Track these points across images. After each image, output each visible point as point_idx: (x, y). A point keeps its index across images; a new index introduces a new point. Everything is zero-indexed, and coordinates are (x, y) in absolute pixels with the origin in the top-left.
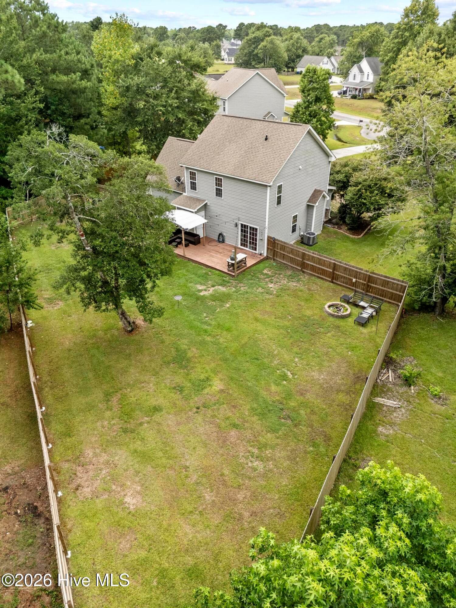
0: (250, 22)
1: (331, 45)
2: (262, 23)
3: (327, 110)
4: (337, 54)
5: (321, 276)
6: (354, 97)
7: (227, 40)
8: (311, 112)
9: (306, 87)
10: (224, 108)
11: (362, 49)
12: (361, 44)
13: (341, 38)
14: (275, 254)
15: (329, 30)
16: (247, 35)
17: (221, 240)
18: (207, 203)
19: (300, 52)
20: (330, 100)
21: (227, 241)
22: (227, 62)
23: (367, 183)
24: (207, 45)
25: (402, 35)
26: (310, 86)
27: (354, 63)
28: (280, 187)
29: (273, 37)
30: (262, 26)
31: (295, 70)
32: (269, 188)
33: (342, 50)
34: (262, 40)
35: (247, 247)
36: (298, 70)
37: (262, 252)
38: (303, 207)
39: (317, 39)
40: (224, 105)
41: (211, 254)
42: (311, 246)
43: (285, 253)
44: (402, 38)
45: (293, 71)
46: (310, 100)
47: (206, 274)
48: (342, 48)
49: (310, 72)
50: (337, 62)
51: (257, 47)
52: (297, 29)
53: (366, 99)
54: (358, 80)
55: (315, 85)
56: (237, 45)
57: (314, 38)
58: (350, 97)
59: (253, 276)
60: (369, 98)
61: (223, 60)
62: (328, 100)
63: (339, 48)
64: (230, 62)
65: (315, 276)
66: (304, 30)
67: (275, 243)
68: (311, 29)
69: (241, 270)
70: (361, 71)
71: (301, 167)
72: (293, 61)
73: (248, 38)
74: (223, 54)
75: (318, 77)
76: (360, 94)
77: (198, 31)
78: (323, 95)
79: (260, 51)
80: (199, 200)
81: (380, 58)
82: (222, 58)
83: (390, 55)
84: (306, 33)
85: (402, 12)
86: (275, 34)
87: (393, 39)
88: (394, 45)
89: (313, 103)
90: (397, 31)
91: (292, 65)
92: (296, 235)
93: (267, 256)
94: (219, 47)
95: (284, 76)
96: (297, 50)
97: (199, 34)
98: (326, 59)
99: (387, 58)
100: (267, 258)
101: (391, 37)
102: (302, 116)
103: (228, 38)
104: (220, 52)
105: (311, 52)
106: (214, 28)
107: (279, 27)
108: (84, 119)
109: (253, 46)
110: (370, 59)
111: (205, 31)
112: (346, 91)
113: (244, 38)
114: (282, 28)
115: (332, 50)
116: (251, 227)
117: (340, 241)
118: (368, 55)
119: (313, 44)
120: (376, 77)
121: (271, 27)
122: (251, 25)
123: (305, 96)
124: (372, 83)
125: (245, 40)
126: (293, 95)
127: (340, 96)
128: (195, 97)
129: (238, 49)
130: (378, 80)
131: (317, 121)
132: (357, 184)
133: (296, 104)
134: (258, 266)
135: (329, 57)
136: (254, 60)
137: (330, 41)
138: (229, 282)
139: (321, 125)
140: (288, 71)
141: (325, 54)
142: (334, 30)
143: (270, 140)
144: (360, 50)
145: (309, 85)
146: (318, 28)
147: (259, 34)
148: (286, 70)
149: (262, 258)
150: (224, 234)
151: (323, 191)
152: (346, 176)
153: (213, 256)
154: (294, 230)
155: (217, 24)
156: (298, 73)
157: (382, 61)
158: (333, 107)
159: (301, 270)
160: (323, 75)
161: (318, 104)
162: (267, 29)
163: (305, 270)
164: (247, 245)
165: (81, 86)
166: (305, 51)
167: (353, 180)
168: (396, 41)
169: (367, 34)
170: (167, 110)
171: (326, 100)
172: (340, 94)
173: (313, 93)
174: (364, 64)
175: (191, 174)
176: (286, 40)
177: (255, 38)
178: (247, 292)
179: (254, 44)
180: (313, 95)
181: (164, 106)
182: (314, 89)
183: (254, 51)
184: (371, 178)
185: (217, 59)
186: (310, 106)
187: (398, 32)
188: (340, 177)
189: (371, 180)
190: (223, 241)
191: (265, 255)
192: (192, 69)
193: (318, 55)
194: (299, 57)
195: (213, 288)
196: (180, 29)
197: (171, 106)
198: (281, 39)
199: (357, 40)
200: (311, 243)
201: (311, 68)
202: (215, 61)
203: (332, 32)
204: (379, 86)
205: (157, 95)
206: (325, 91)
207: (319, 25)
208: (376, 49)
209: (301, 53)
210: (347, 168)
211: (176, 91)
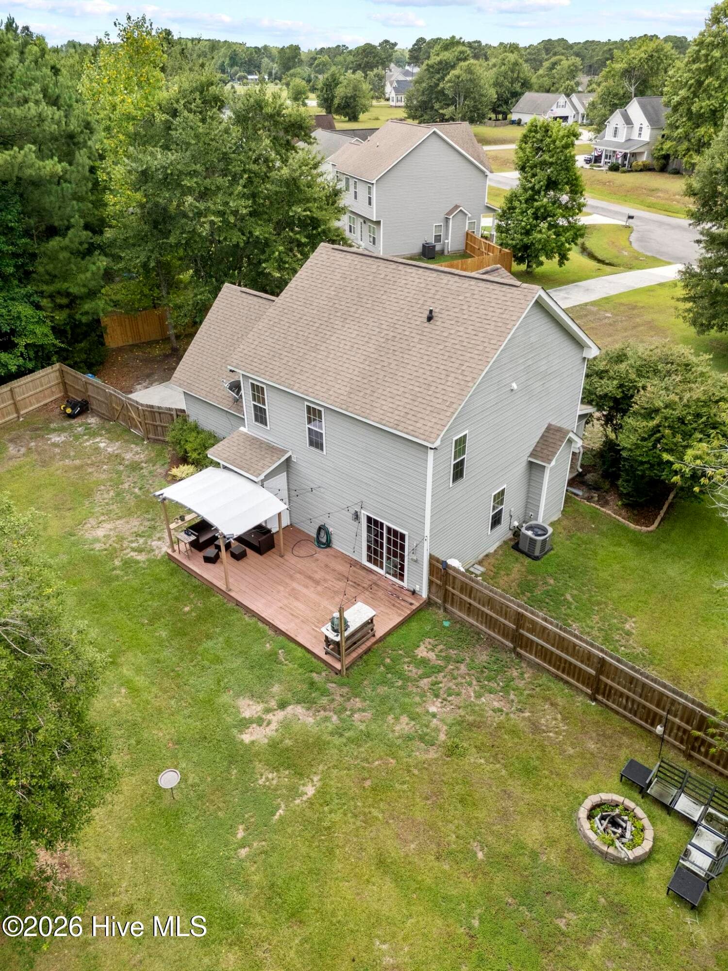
0: (435, 37)
1: (572, 73)
2: (453, 37)
3: (570, 206)
4: (580, 89)
5: (565, 676)
6: (614, 168)
7: (400, 66)
8: (538, 209)
9: (528, 160)
10: (370, 198)
11: (630, 81)
12: (627, 73)
13: (587, 62)
14: (447, 597)
15: (566, 49)
16: (428, 58)
17: (324, 540)
18: (290, 457)
19: (517, 87)
20: (576, 185)
21: (336, 544)
22: (393, 104)
23: (677, 413)
24: (360, 74)
25: (707, 56)
26: (537, 159)
27: (614, 107)
28: (461, 444)
29: (472, 61)
30: (452, 43)
31: (509, 116)
32: (431, 453)
33: (590, 83)
34: (453, 67)
35: (382, 568)
36: (514, 117)
37: (417, 588)
38: (521, 467)
39: (546, 64)
40: (370, 193)
41: (295, 585)
42: (536, 558)
43: (472, 602)
44: (707, 61)
45: (505, 119)
46: (537, 187)
47: (272, 656)
48: (589, 78)
49: (536, 132)
50: (583, 104)
51: (443, 78)
52: (514, 48)
53: (636, 171)
54: (621, 138)
55: (546, 157)
56: (412, 74)
57: (541, 62)
58: (606, 168)
59: (389, 669)
60: (641, 170)
61: (388, 100)
62: (573, 185)
63: (584, 79)
64: (399, 104)
65: (548, 671)
66: (525, 48)
67: (447, 573)
68: (536, 47)
69: (360, 651)
70: (628, 121)
71: (514, 386)
72: (506, 103)
73: (430, 62)
74: (389, 90)
75: (554, 142)
76: (626, 162)
77: (350, 52)
78: (562, 176)
79: (449, 84)
80: (273, 450)
81: (664, 99)
82: (387, 96)
83: (683, 93)
84: (529, 54)
85: (708, 14)
86: (476, 57)
87: (688, 63)
88: (690, 75)
89: (543, 193)
90: (697, 48)
91: (504, 108)
92: (503, 532)
93: (429, 598)
94: (381, 78)
95: (489, 128)
96: (512, 83)
97: (351, 58)
98: (562, 99)
99: (676, 99)
100: (429, 603)
101: (686, 60)
102: (520, 218)
103: (400, 63)
104: (384, 86)
105: (536, 87)
106: (374, 47)
107: (484, 44)
108: (58, 238)
109: (438, 76)
110: (644, 99)
111: (360, 51)
112: (600, 156)
113: (422, 63)
114: (488, 46)
115: (572, 83)
116: (389, 529)
117: (606, 542)
118: (640, 93)
119: (541, 72)
120: (656, 132)
121: (470, 45)
122: (436, 41)
123: (525, 178)
124: (648, 143)
125: (424, 67)
126: (502, 164)
127: (587, 166)
128: (291, 194)
129: (411, 82)
130: (660, 138)
131: (549, 229)
132: (651, 413)
133: (509, 193)
134: (403, 631)
135: (568, 95)
136: (438, 100)
137: (569, 67)
138: (325, 693)
139: (558, 234)
140: (497, 120)
141: (561, 89)
142: (575, 49)
143: (438, 322)
144: (626, 84)
145: (534, 156)
146: (549, 46)
147: (446, 56)
148: (493, 116)
149: (417, 604)
150: (331, 529)
151: (568, 432)
152: (621, 386)
153: (294, 594)
154: (496, 521)
155: (381, 41)
156: (513, 122)
157: (667, 105)
158: (582, 200)
159: (514, 650)
160: (563, 137)
161: (552, 193)
162: (461, 48)
163: (522, 652)
164: (382, 563)
165: (42, 173)
166: (526, 85)
167: (641, 400)
168: (695, 66)
169: (638, 54)
170: (225, 222)
171: (567, 188)
172: (588, 161)
173: (542, 173)
174: (634, 109)
175: (253, 390)
176: (494, 65)
177: (440, 62)
178: (368, 735)
179: (439, 73)
180: (542, 175)
181: (221, 214)
182: (544, 164)
183: (437, 85)
184: (685, 401)
185: (378, 98)
186: (536, 197)
187: (699, 51)
188: (609, 387)
189: (687, 406)
190: (328, 544)
191: (424, 595)
192: (287, 131)
193: (548, 91)
194: (516, 95)
195: (280, 715)
196: (323, 49)
197: (235, 213)
198: (485, 64)
199: (619, 66)
200: (537, 553)
201: (539, 124)
202: (374, 102)
203: (572, 52)
204: (662, 149)
205: (206, 188)
206: (568, 169)
207: (550, 40)
208: (654, 81)
209: (518, 89)
210: (623, 366)
211: (250, 181)
